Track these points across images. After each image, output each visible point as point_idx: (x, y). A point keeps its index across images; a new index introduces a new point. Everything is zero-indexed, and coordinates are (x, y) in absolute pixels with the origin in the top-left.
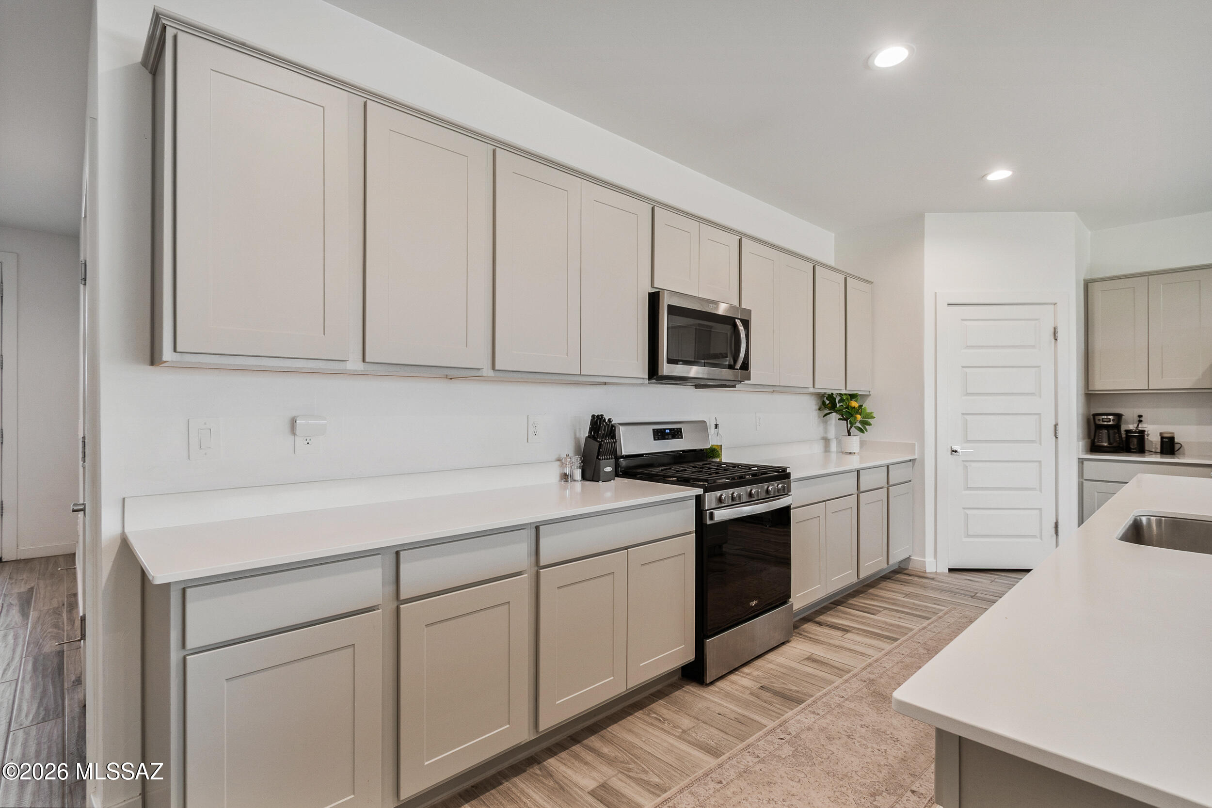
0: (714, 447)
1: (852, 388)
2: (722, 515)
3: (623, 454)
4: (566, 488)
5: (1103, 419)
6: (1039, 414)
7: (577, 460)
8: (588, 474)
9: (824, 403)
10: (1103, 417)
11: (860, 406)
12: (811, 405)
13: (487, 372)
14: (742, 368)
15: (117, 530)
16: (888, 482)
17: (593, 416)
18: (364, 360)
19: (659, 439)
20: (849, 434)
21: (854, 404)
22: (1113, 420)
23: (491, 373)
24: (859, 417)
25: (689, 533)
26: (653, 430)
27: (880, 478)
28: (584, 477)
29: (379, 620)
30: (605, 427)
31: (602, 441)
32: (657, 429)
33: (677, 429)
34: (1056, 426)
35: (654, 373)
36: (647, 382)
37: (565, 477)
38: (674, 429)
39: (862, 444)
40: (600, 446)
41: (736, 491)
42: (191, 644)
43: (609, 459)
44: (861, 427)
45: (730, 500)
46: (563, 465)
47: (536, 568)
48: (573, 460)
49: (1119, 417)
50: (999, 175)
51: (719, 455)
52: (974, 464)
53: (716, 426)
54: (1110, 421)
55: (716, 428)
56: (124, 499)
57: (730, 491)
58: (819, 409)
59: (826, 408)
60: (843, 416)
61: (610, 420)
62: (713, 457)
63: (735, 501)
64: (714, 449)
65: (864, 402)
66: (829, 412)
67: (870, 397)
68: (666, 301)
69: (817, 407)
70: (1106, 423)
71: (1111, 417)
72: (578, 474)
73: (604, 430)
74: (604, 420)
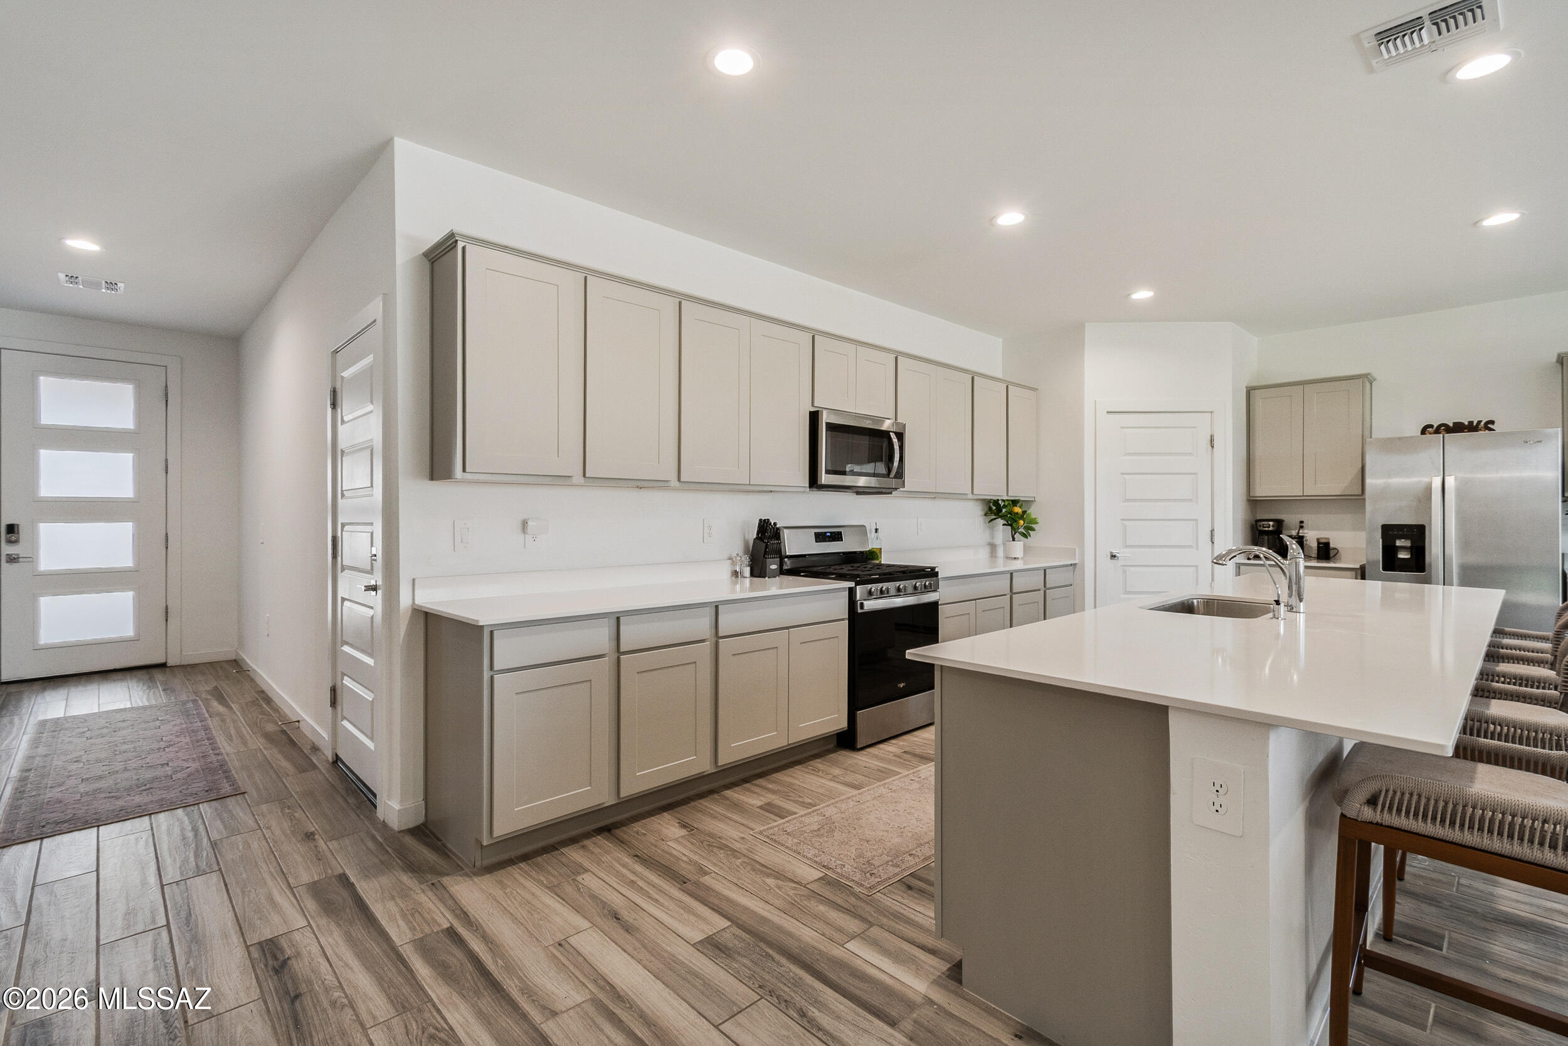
0: (873, 550)
1: (1014, 494)
2: (870, 605)
3: (787, 554)
4: (736, 583)
5: (1263, 525)
6: (1196, 520)
7: (746, 559)
8: (756, 572)
9: (990, 509)
10: (1264, 523)
11: (1024, 512)
12: (976, 512)
13: (674, 483)
14: (895, 477)
15: (410, 602)
16: (1045, 586)
17: (760, 520)
18: (584, 475)
19: (820, 542)
20: (1014, 539)
21: (1017, 510)
22: (1273, 526)
23: (677, 484)
24: (1021, 522)
25: (843, 620)
26: (815, 533)
27: (1037, 581)
28: (752, 574)
29: (606, 663)
30: (771, 529)
31: (768, 542)
32: (819, 533)
33: (838, 532)
34: (1212, 531)
35: (814, 482)
36: (808, 489)
37: (735, 574)
38: (834, 532)
39: (1026, 549)
40: (767, 547)
41: (885, 585)
42: (497, 667)
43: (775, 558)
44: (1024, 532)
45: (879, 593)
46: (734, 564)
47: (716, 639)
48: (743, 559)
49: (1279, 523)
50: (1143, 295)
51: (878, 557)
52: (1132, 569)
53: (876, 530)
54: (1269, 527)
55: (876, 532)
56: (414, 580)
57: (880, 585)
58: (985, 515)
59: (991, 513)
60: (1007, 522)
61: (775, 524)
62: (873, 559)
63: (883, 594)
64: (874, 552)
65: (1029, 508)
66: (994, 517)
67: (1035, 503)
68: (825, 418)
69: (984, 513)
70: (1267, 529)
71: (1271, 523)
72: (747, 571)
73: (771, 533)
74: (770, 524)
